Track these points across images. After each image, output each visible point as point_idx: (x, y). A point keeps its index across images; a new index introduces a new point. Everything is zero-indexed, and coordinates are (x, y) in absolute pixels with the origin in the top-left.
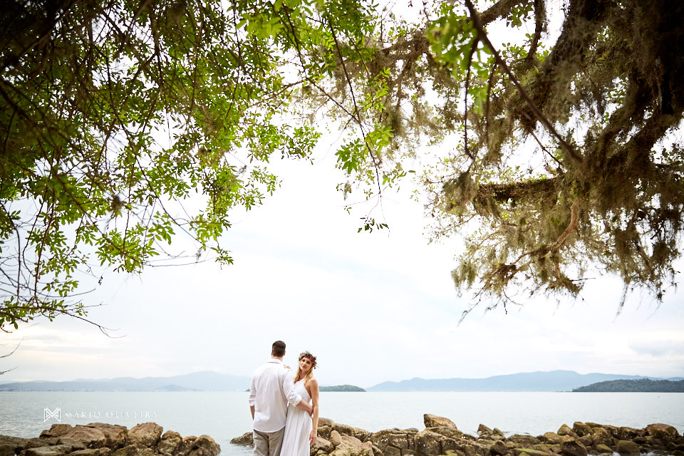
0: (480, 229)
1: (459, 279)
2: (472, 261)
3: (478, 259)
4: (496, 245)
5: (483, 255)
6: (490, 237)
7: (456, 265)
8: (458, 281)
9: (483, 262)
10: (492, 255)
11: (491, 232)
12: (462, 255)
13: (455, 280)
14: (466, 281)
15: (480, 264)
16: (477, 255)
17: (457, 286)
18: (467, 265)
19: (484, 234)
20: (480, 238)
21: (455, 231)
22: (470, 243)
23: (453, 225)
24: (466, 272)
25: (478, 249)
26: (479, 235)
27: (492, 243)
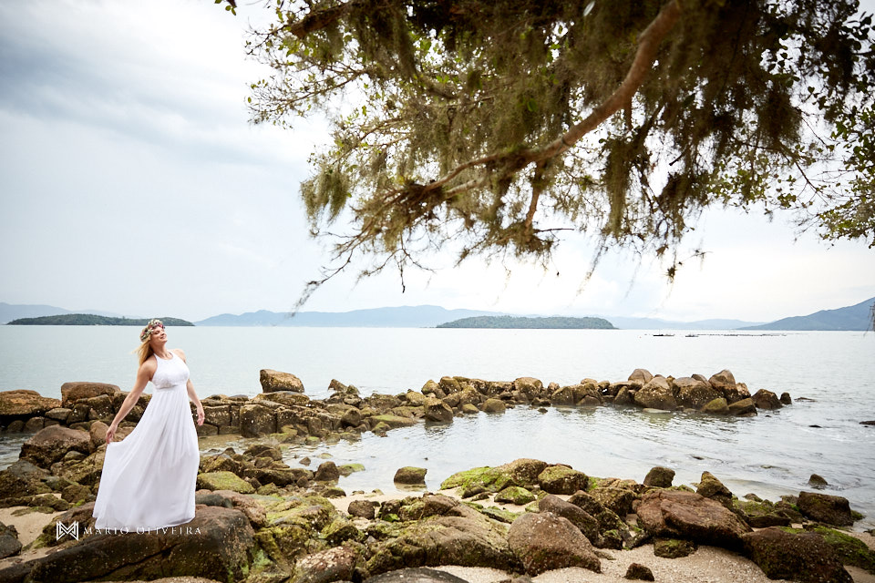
0: (364, 108)
1: (316, 200)
2: (343, 169)
3: (355, 166)
4: (388, 145)
5: (364, 159)
6: (381, 127)
7: (312, 172)
8: (313, 204)
9: (363, 174)
10: (380, 163)
11: (383, 117)
12: (327, 155)
13: (307, 202)
14: (329, 206)
15: (358, 176)
16: (353, 158)
17: (311, 214)
18: (332, 175)
19: (371, 118)
20: (362, 128)
21: (316, 101)
22: (342, 134)
23: (312, 90)
24: (329, 187)
25: (357, 146)
26: (361, 120)
27: (385, 139)
